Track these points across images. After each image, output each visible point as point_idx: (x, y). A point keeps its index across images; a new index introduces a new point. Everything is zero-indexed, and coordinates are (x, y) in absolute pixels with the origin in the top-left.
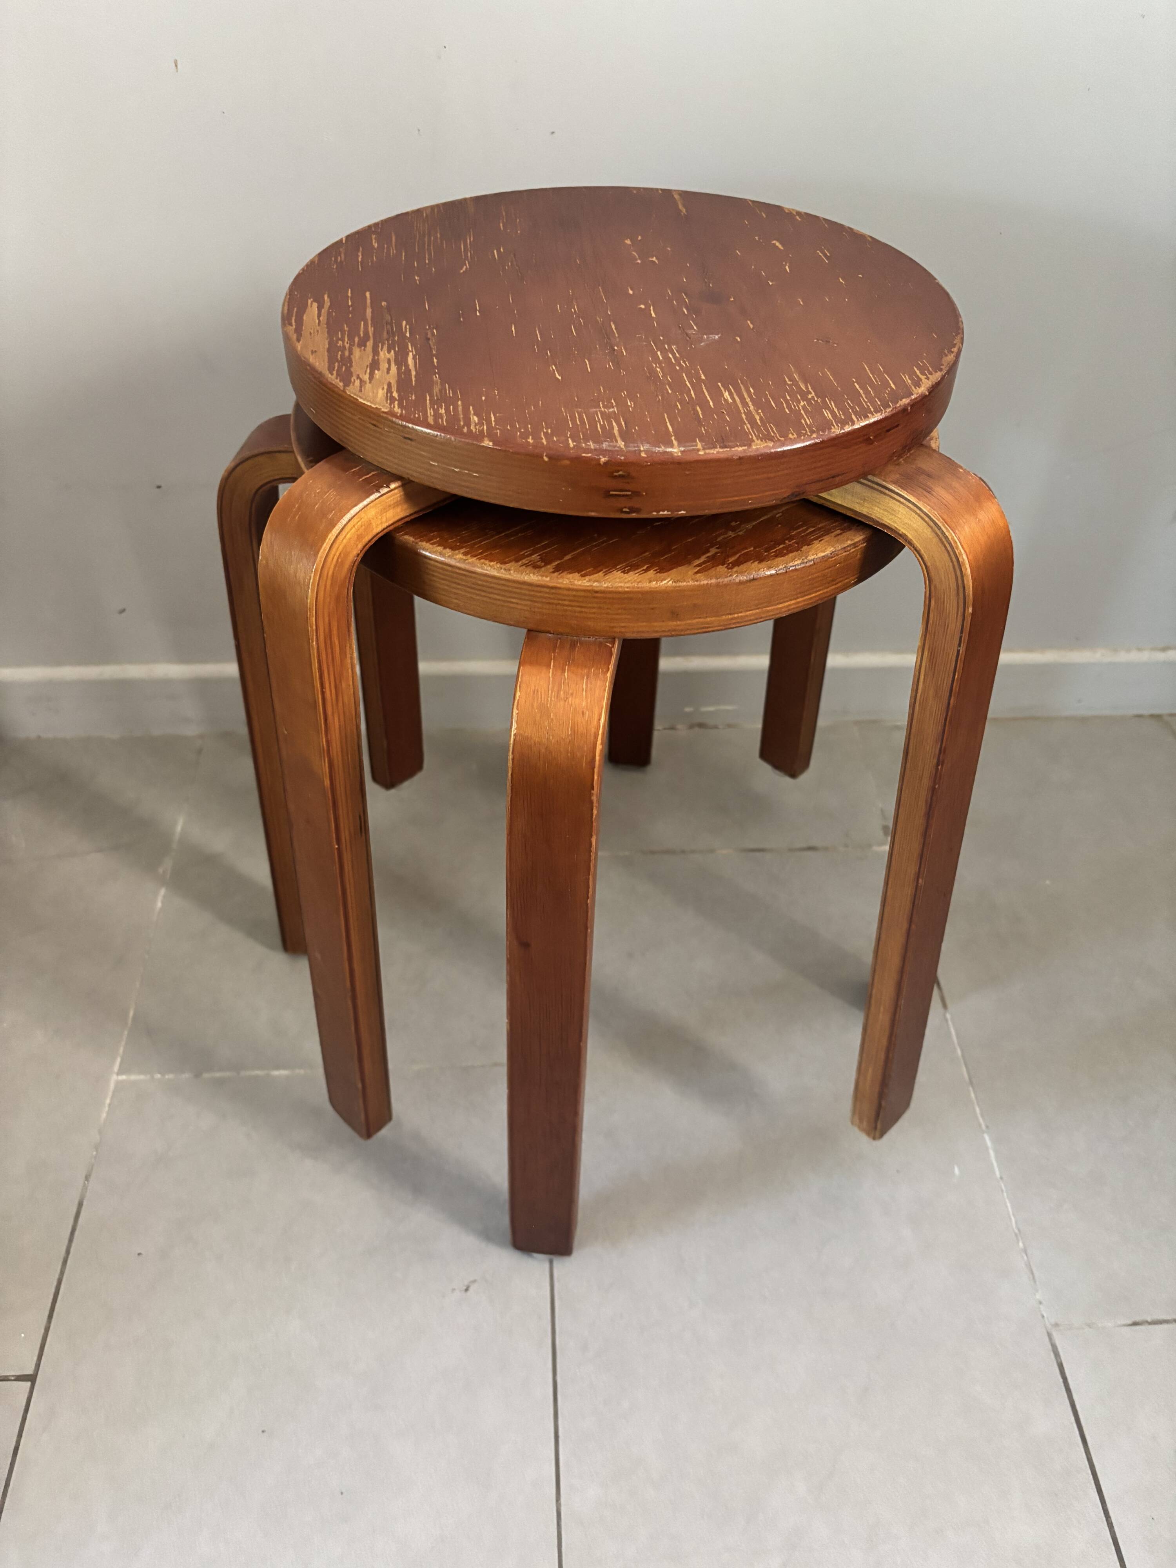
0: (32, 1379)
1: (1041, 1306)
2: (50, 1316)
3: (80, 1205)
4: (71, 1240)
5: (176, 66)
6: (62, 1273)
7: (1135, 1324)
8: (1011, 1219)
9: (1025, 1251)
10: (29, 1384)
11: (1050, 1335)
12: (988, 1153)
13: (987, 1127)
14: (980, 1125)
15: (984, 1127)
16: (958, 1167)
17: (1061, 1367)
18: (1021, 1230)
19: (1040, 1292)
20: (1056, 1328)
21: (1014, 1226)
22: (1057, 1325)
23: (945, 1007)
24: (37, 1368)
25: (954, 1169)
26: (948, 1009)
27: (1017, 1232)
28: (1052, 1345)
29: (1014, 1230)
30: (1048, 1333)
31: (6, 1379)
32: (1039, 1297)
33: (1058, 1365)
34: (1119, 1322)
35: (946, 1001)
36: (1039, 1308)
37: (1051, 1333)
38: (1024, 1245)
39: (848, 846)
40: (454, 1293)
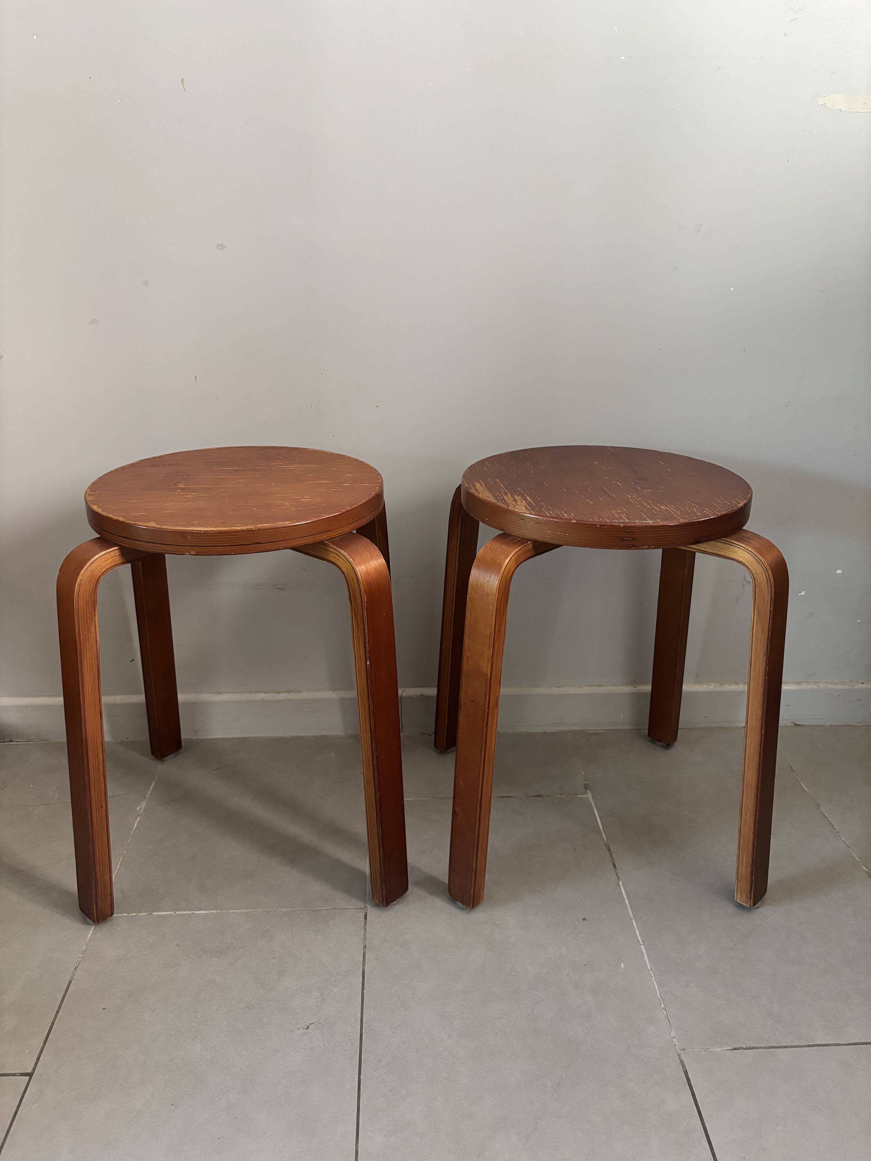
0: (30, 1075)
1: (674, 1040)
2: (45, 1042)
3: (70, 982)
4: (62, 1002)
5: (196, 379)
6: (55, 1018)
7: (735, 1049)
8: (656, 992)
10: (28, 1077)
12: (644, 957)
13: (643, 942)
14: (639, 941)
15: (641, 942)
16: (623, 963)
17: (686, 1073)
18: (663, 997)
19: (673, 1032)
20: (683, 1051)
21: (659, 996)
22: (683, 1049)
23: (618, 878)
24: (34, 1069)
25: (621, 964)
26: (621, 879)
27: (660, 998)
28: (681, 1061)
29: (658, 998)
30: (679, 1055)
31: (14, 1075)
32: (673, 1034)
33: (684, 1072)
34: (724, 1048)
35: (619, 875)
36: (673, 1040)
37: (680, 1054)
38: (664, 1006)
39: (562, 795)
40: (299, 1030)
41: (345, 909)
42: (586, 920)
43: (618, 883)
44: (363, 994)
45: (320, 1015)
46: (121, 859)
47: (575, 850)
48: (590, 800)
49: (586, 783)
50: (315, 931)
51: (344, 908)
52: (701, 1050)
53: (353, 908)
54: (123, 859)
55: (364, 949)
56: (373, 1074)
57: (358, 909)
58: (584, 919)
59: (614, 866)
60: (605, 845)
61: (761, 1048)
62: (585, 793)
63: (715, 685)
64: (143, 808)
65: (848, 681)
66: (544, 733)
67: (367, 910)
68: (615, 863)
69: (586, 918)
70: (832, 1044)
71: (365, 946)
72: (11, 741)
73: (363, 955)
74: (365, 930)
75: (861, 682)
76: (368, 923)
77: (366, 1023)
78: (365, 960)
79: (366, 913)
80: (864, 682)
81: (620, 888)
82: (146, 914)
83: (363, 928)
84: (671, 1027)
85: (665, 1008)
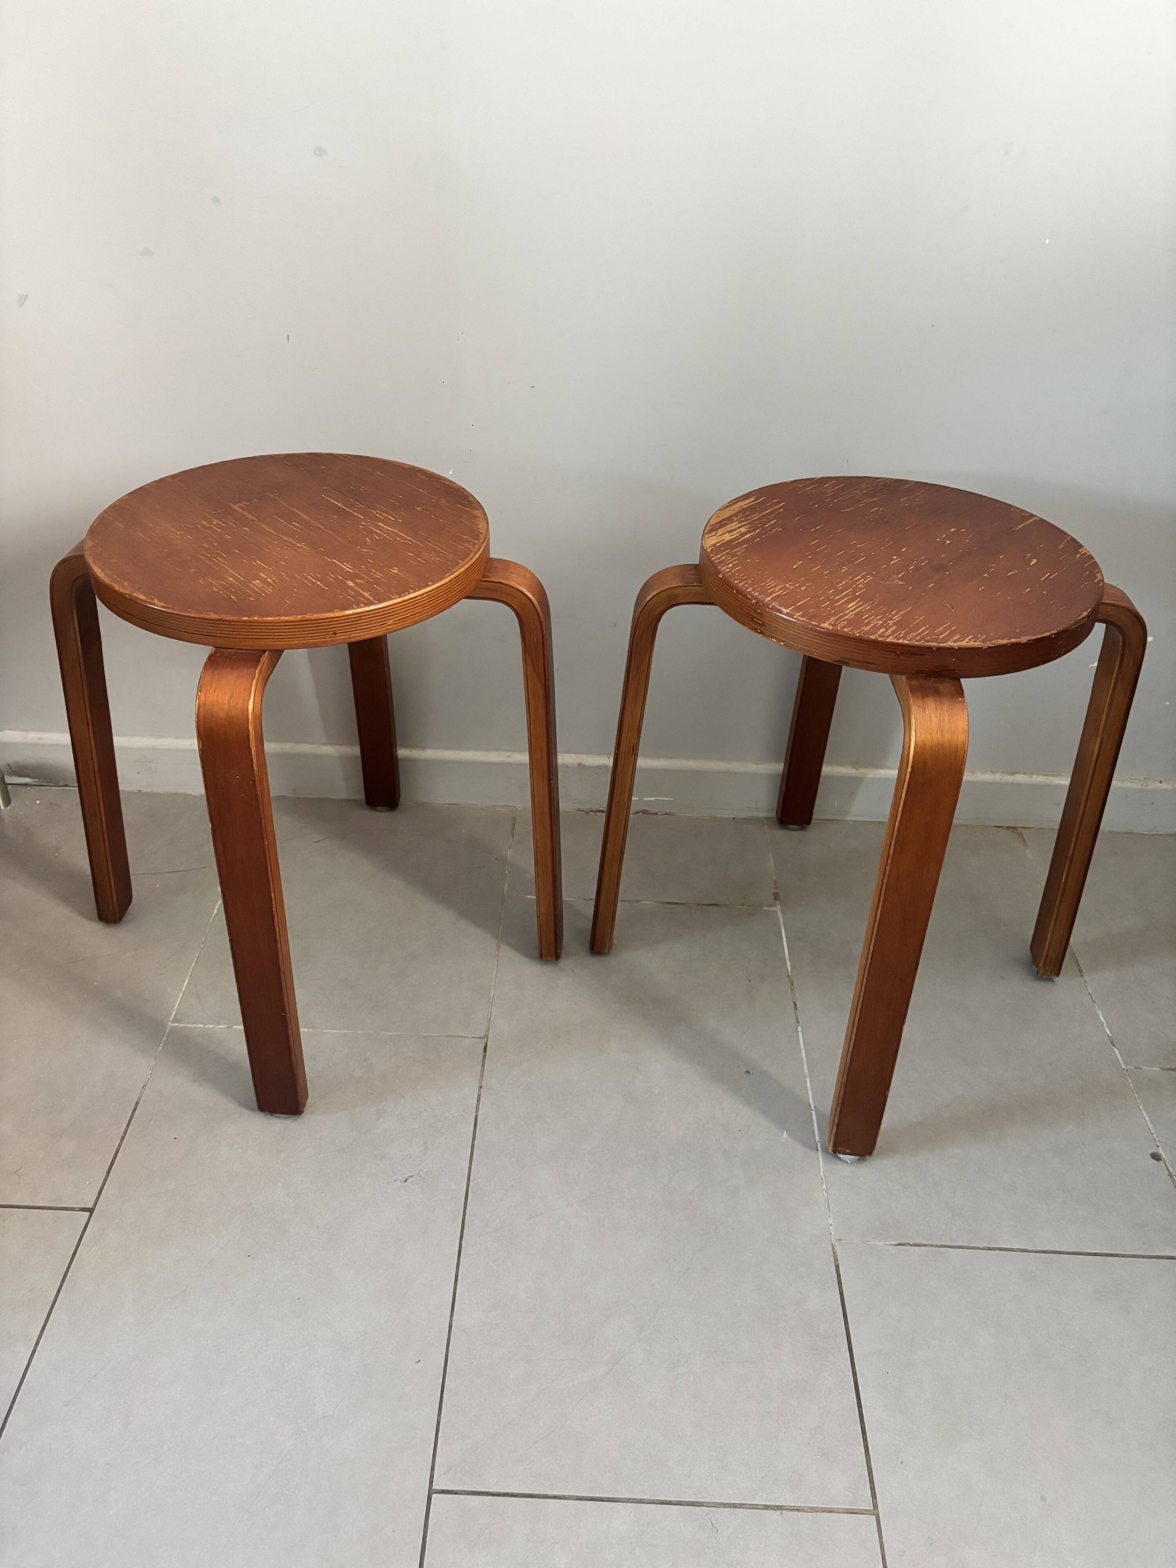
0: (91, 1211)
1: (831, 1228)
2: (108, 1173)
3: (137, 1103)
4: (128, 1126)
6: (120, 1146)
7: (899, 1245)
8: (820, 1169)
9: (826, 1191)
10: (88, 1214)
11: (833, 1247)
12: (812, 1124)
13: (815, 1107)
14: (810, 1104)
15: (813, 1106)
16: (786, 1131)
17: (837, 1267)
19: (831, 1218)
20: (839, 1242)
21: (822, 1173)
22: (840, 1240)
23: (798, 1022)
24: (95, 1204)
25: (784, 1132)
26: (800, 1024)
27: (823, 1178)
28: (834, 1253)
29: (821, 1176)
30: (832, 1245)
31: (72, 1209)
32: (830, 1221)
33: (835, 1266)
34: (887, 1243)
35: (799, 1019)
36: (829, 1228)
37: (834, 1244)
38: (827, 1187)
39: (744, 905)
40: (396, 1182)
41: (462, 1037)
42: (749, 1073)
43: (797, 1029)
44: (473, 1144)
45: (421, 1166)
46: (197, 955)
47: (750, 981)
48: (778, 914)
49: (776, 891)
50: (423, 1063)
51: (460, 1035)
52: (860, 1242)
53: (471, 1037)
54: (199, 955)
55: (479, 1090)
56: (477, 1240)
57: (477, 1038)
58: (748, 1072)
59: (795, 1005)
60: (788, 976)
61: (932, 1246)
62: (774, 905)
65: (1142, 778)
66: (733, 819)
67: (487, 1040)
68: (796, 1003)
69: (750, 1071)
70: (1016, 1249)
71: (481, 1086)
72: (66, 786)
73: (478, 1097)
74: (483, 1065)
75: (1160, 780)
76: (487, 1057)
77: (474, 1180)
78: (479, 1104)
79: (487, 1045)
80: (1162, 780)
81: (798, 1035)
82: (225, 1026)
83: (481, 1063)
84: (829, 1213)
85: (827, 1189)
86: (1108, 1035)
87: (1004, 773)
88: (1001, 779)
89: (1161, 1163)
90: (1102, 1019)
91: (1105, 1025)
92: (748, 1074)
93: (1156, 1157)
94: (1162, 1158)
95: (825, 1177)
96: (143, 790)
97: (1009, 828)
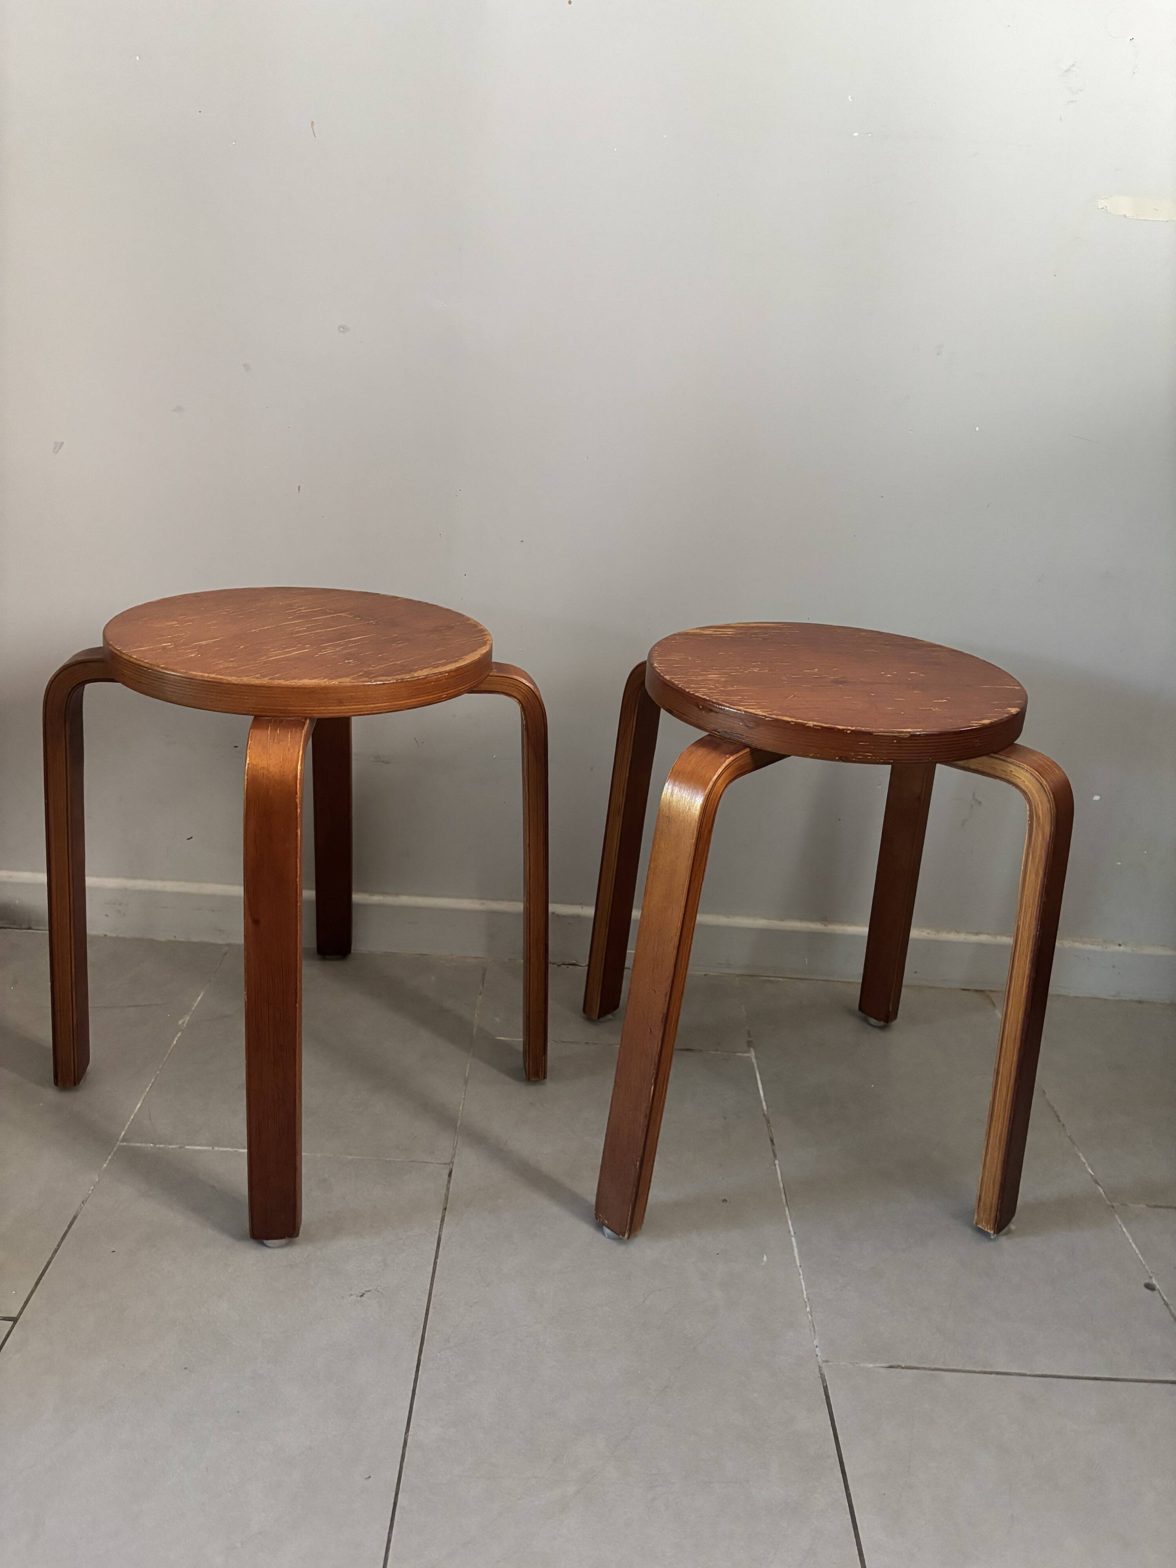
0: (15, 1320)
1: (817, 1349)
2: (39, 1282)
3: (75, 1218)
4: (62, 1240)
6: (52, 1258)
7: (891, 1367)
8: (803, 1293)
9: (811, 1313)
10: (11, 1323)
11: (820, 1368)
12: (793, 1250)
13: (795, 1233)
14: (790, 1232)
15: (792, 1233)
16: (767, 1256)
17: (826, 1389)
18: (810, 1299)
19: (817, 1340)
20: (826, 1364)
21: (805, 1296)
22: (827, 1361)
23: (775, 1156)
24: (20, 1313)
25: (764, 1257)
26: (778, 1157)
27: (806, 1300)
28: (821, 1374)
29: (804, 1299)
30: (819, 1367)
32: (816, 1343)
33: (824, 1387)
34: (878, 1365)
35: (777, 1153)
36: (815, 1350)
37: (821, 1366)
38: (811, 1309)
39: (718, 1051)
40: (352, 1296)
41: (425, 1162)
43: (774, 1162)
44: (435, 1263)
45: (379, 1282)
46: (153, 1080)
47: (725, 1118)
48: (752, 1060)
49: (749, 1039)
50: (385, 1185)
51: (424, 1160)
52: (848, 1364)
53: (435, 1162)
54: (155, 1081)
55: (443, 1212)
56: (437, 1355)
57: (441, 1163)
58: (725, 1200)
59: (772, 1141)
60: (764, 1114)
61: (924, 1368)
62: (748, 1052)
63: (929, 931)
64: (187, 1022)
66: (705, 975)
67: (453, 1166)
68: (773, 1138)
69: (727, 1199)
70: (1015, 1373)
71: (446, 1208)
72: (30, 928)
73: (442, 1218)
74: (448, 1189)
75: (1118, 943)
76: (452, 1181)
77: (435, 1296)
78: (443, 1225)
79: (452, 1170)
80: (1121, 942)
81: (776, 1168)
82: (177, 1146)
83: (445, 1187)
84: (815, 1335)
85: (811, 1312)
86: (1091, 1174)
87: (968, 933)
88: (966, 939)
89: (1156, 1292)
90: (1083, 1160)
91: (1086, 1165)
92: (725, 1202)
93: (1150, 1287)
94: (1156, 1288)
95: (808, 1299)
96: (109, 934)
97: (976, 991)
